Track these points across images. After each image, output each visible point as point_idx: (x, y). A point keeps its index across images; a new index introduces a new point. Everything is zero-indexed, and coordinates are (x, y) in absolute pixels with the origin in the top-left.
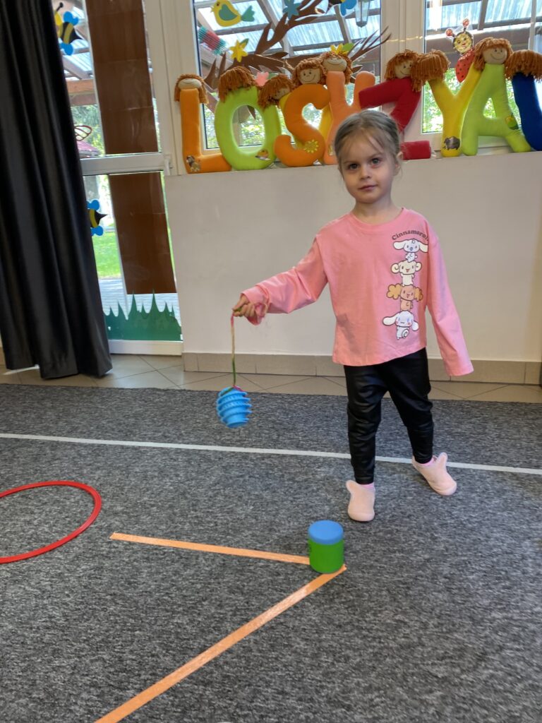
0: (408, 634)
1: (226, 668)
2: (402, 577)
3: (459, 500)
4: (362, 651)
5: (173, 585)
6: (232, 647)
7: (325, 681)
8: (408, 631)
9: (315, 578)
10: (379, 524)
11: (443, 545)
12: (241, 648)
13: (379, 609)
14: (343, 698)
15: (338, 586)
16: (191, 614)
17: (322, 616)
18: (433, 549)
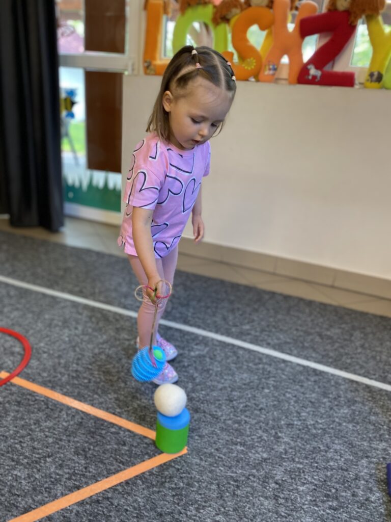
2: (236, 473)
3: (311, 402)
5: (29, 434)
6: (54, 514)
9: (155, 456)
10: (231, 412)
11: (283, 447)
12: (62, 518)
13: (204, 504)
15: (173, 469)
16: (32, 468)
17: (148, 499)
18: (273, 449)
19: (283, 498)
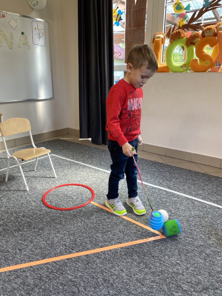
0: (179, 269)
1: (107, 255)
4: (157, 268)
5: (102, 223)
6: (112, 250)
7: (138, 273)
8: (179, 268)
9: (152, 237)
10: (188, 226)
11: (212, 242)
12: (115, 251)
13: (172, 256)
14: (142, 281)
15: (159, 243)
16: (103, 234)
17: (148, 251)
18: (206, 242)
19: (209, 260)
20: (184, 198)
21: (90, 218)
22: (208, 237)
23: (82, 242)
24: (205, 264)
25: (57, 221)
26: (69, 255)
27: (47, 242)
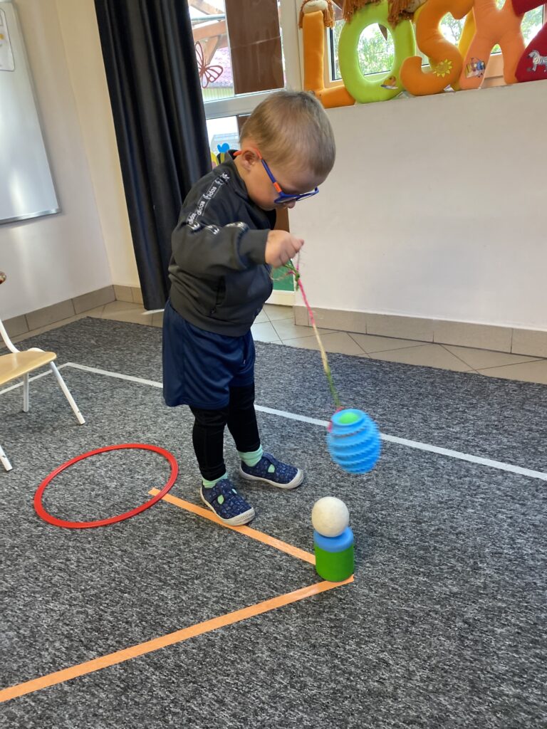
0: (384, 679)
1: (183, 657)
2: (413, 607)
4: (324, 683)
5: (178, 555)
6: (199, 636)
7: (268, 704)
8: (386, 675)
9: (315, 583)
10: (417, 536)
12: (206, 640)
13: (367, 639)
15: (334, 598)
16: (179, 589)
17: (301, 629)
18: (467, 582)
19: (472, 640)
20: (410, 452)
21: (147, 543)
22: (471, 567)
23: (119, 620)
24: (460, 656)
25: (55, 563)
26: (77, 666)
27: (21, 631)
